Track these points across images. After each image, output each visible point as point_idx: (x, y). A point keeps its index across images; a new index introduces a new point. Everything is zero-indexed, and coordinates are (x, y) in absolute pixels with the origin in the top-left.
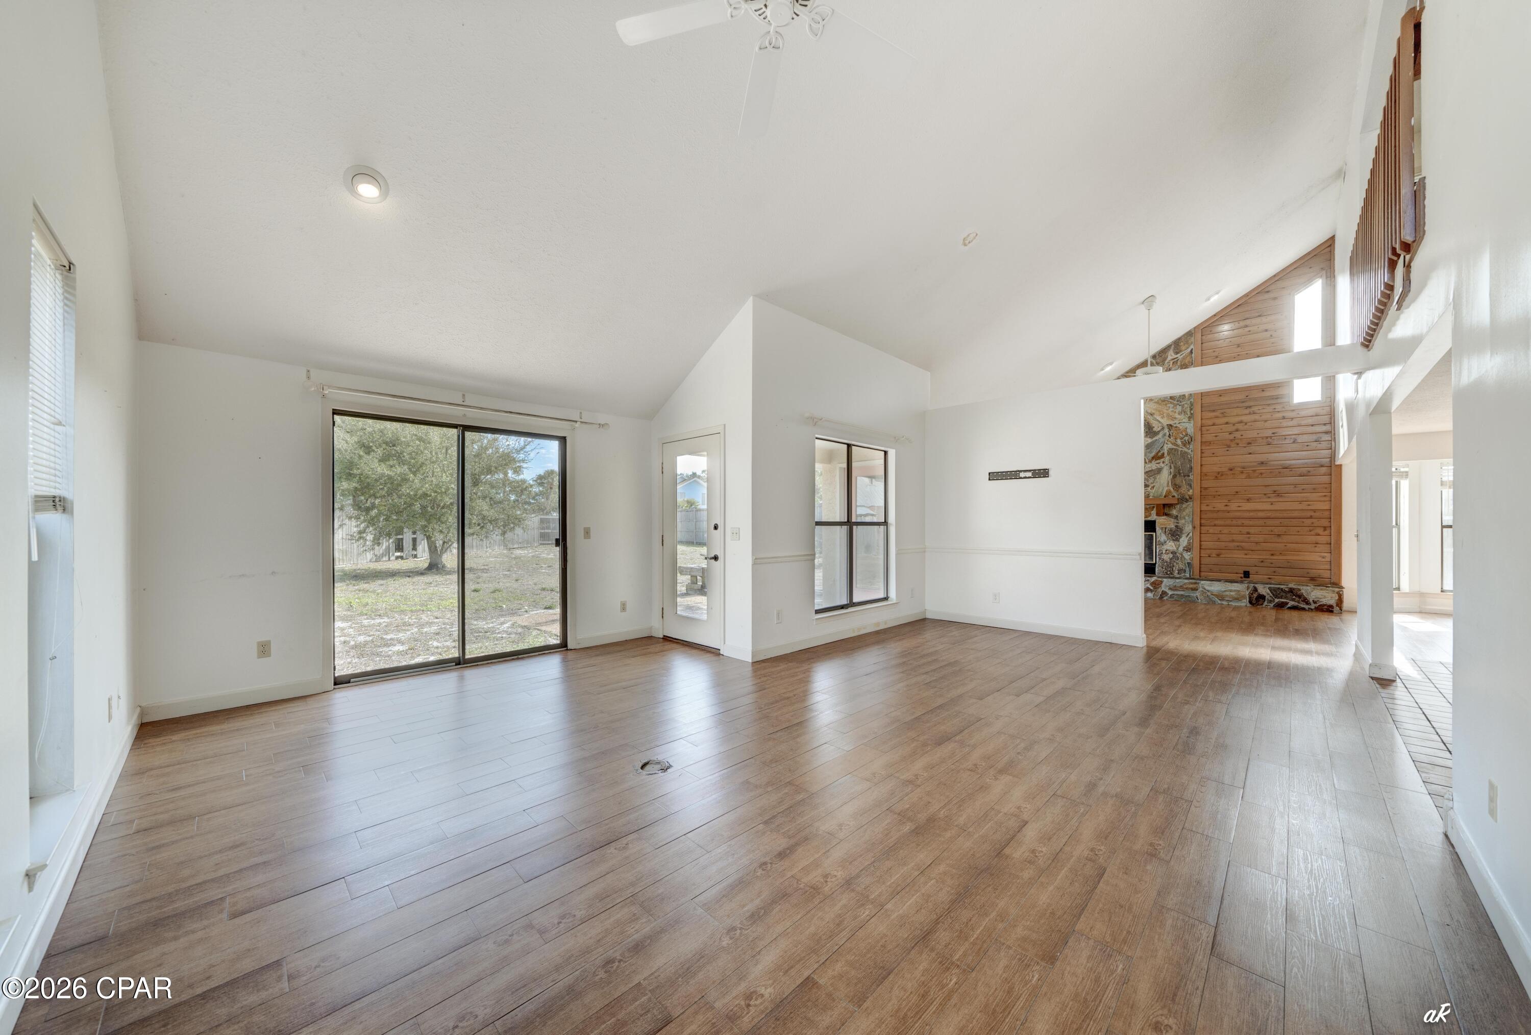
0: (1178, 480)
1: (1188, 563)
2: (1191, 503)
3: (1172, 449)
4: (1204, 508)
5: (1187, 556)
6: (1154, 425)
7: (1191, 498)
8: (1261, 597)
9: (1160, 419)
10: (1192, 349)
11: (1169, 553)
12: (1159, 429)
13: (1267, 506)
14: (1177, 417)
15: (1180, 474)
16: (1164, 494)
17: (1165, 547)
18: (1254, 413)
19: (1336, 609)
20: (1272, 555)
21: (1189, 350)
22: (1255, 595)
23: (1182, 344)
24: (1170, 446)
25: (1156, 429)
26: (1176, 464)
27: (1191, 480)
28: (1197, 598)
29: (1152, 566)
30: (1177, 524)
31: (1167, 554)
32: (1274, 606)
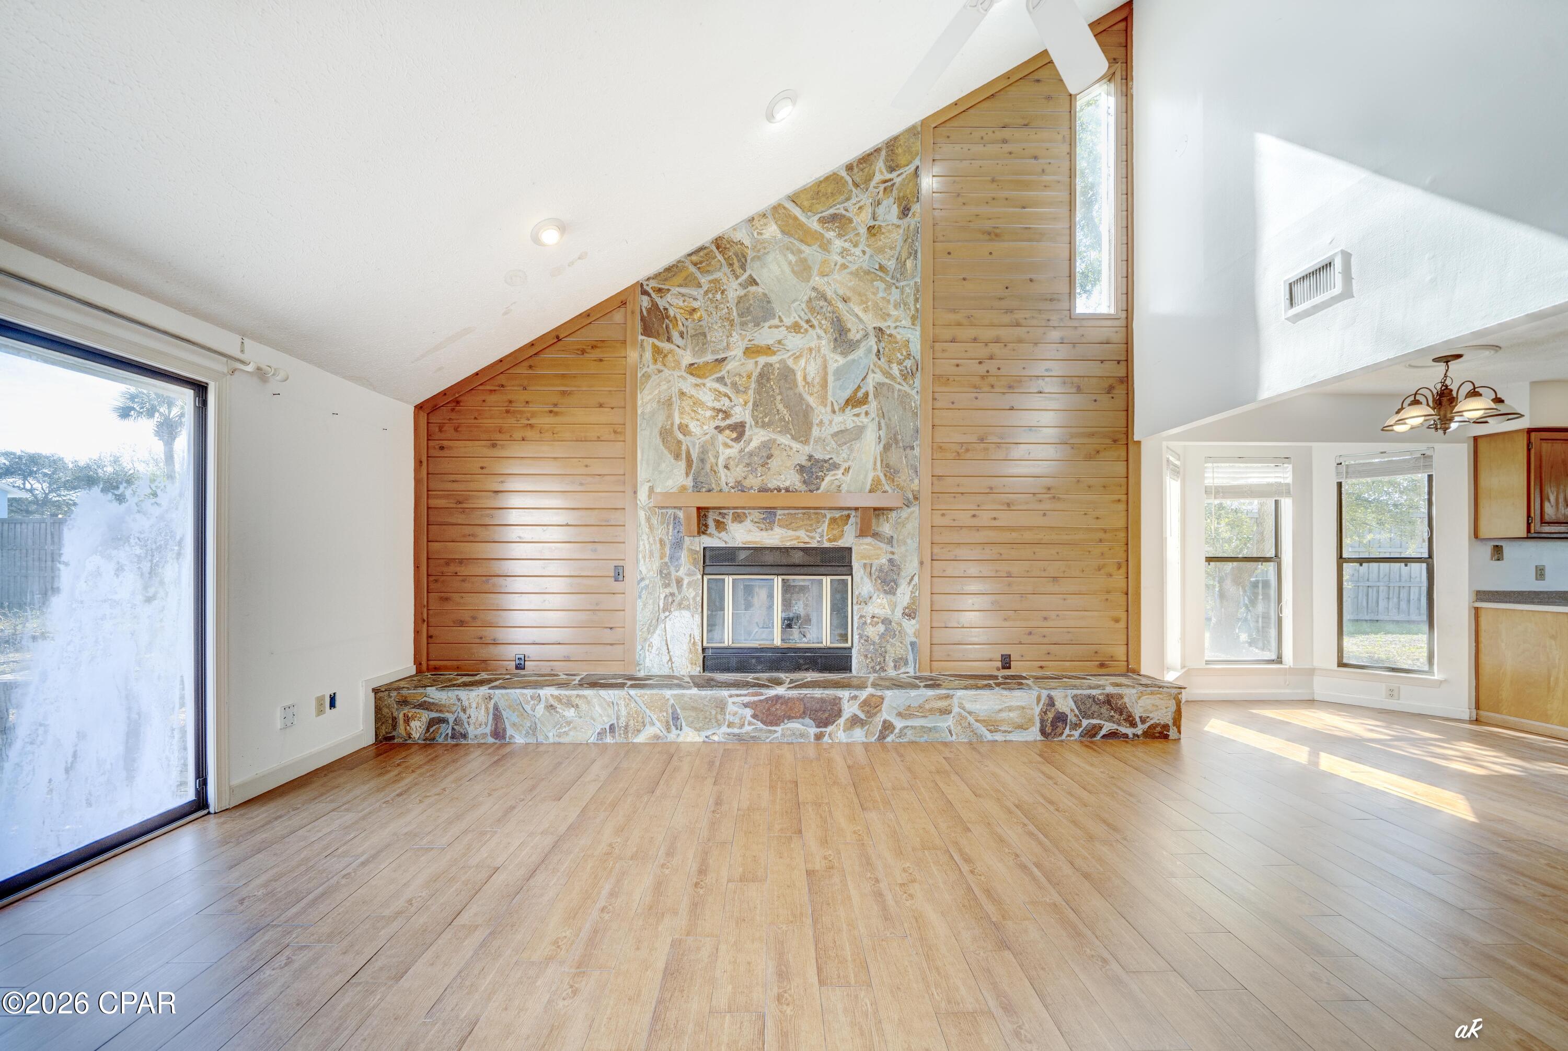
0: (895, 456)
1: (913, 644)
2: (916, 510)
3: (883, 384)
4: (939, 521)
5: (910, 626)
6: (849, 326)
7: (916, 498)
8: (1061, 718)
9: (861, 314)
10: (918, 168)
11: (879, 623)
12: (858, 336)
13: (1034, 520)
14: (892, 313)
15: (897, 442)
16: (868, 487)
17: (870, 609)
19: (1173, 732)
20: (1045, 618)
21: (912, 168)
22: (1050, 715)
23: (900, 150)
24: (879, 377)
25: (854, 335)
26: (890, 419)
27: (916, 457)
28: (950, 732)
29: (845, 653)
30: (891, 556)
31: (875, 625)
32: (1081, 735)
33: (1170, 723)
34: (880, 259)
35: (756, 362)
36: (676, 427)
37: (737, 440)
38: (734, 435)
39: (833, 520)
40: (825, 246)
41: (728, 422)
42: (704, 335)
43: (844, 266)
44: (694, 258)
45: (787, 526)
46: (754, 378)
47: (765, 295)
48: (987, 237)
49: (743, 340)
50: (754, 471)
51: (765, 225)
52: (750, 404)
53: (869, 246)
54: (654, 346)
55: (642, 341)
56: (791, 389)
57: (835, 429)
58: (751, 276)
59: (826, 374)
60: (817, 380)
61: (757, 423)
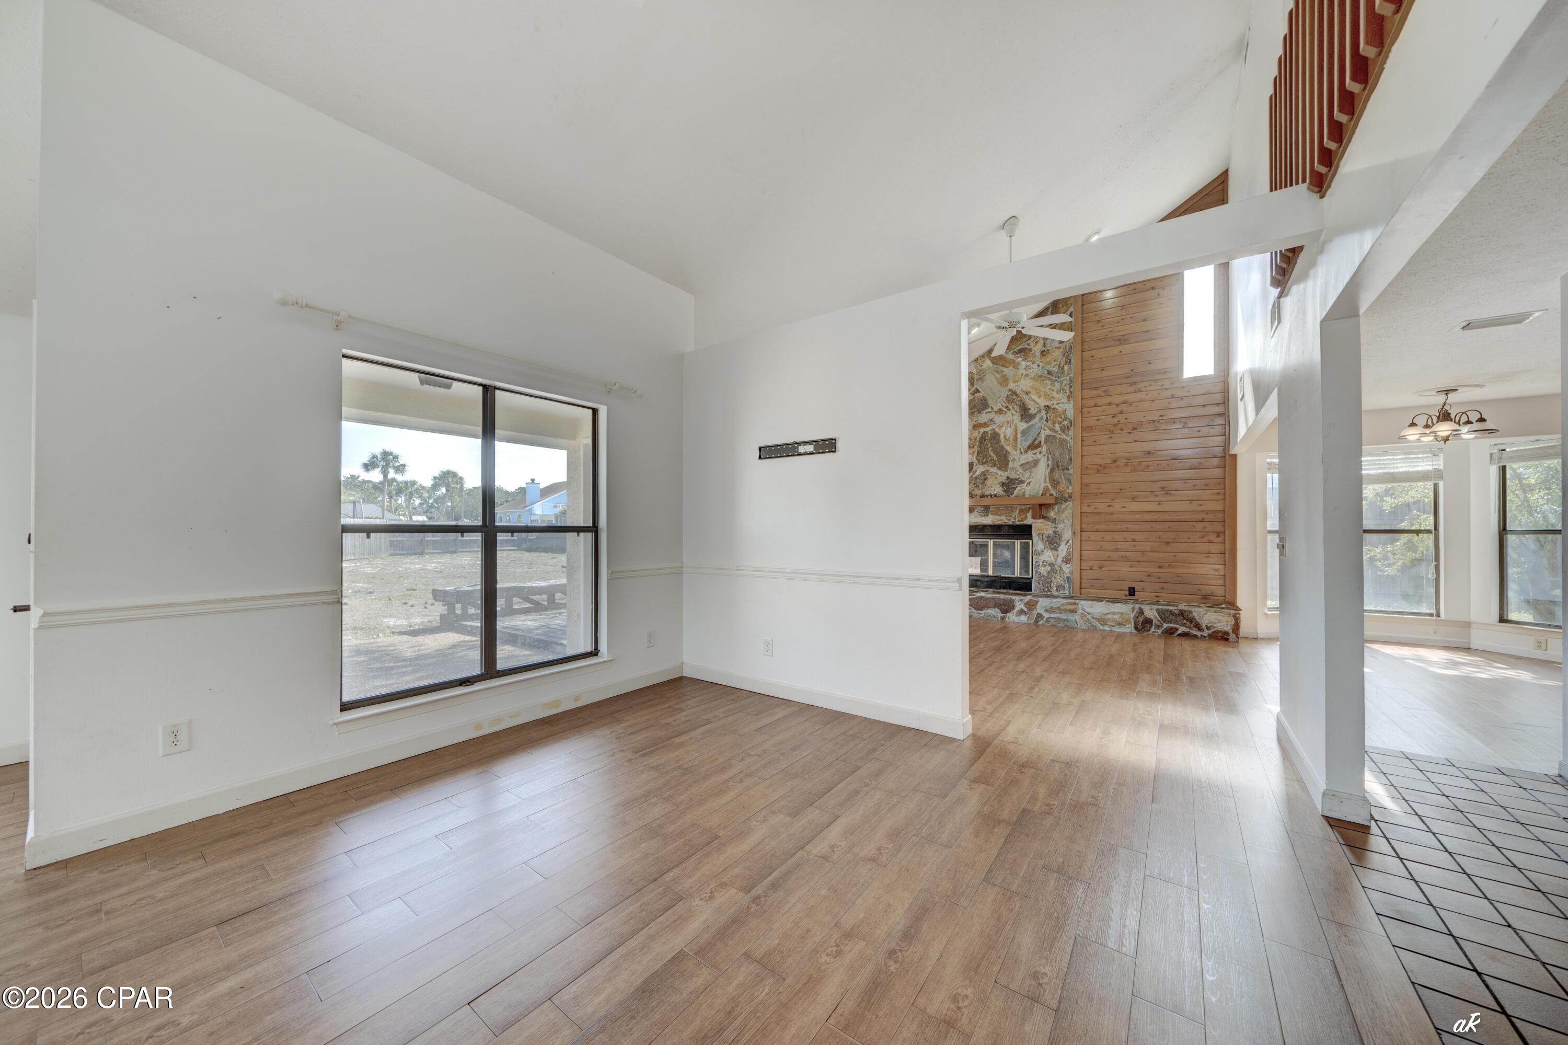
0: (1056, 475)
1: (1068, 578)
2: (1071, 503)
3: (1050, 436)
4: (1085, 509)
5: (1066, 568)
6: (1029, 407)
7: (1070, 497)
8: (1148, 622)
9: (1036, 399)
10: (1072, 312)
12: (1035, 412)
13: (1154, 507)
14: (1055, 396)
15: (1058, 466)
16: (1041, 492)
17: (1042, 558)
18: (1140, 391)
19: (1232, 637)
20: (1160, 567)
22: (1141, 619)
23: (1061, 305)
24: (1048, 432)
25: (1032, 411)
26: (1054, 455)
27: (1070, 474)
28: (1076, 622)
29: (1028, 581)
30: (1055, 529)
31: (1045, 566)
32: (1162, 632)
33: (1230, 632)
34: (1049, 367)
35: (979, 432)
39: (1021, 511)
40: (1016, 366)
43: (1027, 375)
45: (996, 514)
46: (978, 440)
47: (984, 397)
48: (1118, 343)
49: (972, 421)
50: (977, 487)
51: (984, 361)
52: (976, 454)
53: (1041, 362)
56: (997, 443)
57: (1023, 462)
58: (976, 388)
59: (1016, 434)
60: (1011, 437)
61: (979, 462)
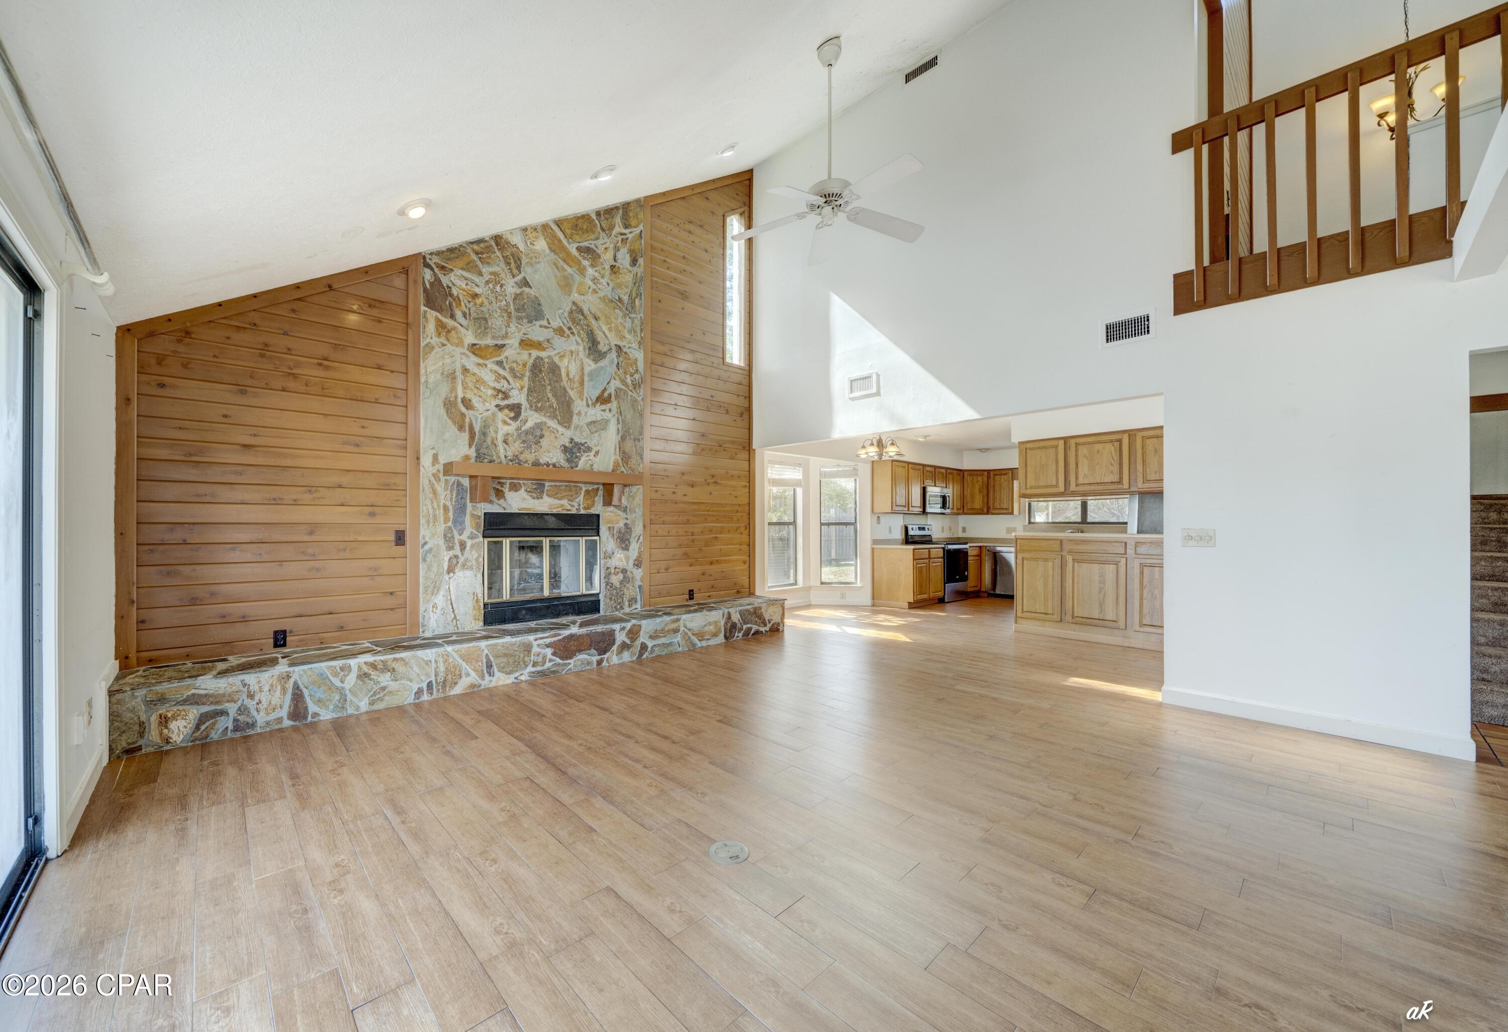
0: (627, 445)
1: (640, 587)
2: (641, 487)
3: (620, 389)
4: (654, 495)
5: (638, 574)
6: (599, 339)
8: (734, 626)
9: (607, 332)
10: (641, 231)
11: (618, 573)
12: (605, 349)
13: (706, 497)
14: (627, 336)
15: (628, 435)
16: (610, 467)
17: (613, 563)
21: (638, 230)
22: (729, 625)
23: (630, 214)
24: (618, 384)
25: (602, 347)
26: (625, 417)
27: (641, 447)
28: (679, 644)
29: (595, 598)
30: (626, 521)
31: (616, 574)
32: (743, 636)
33: (780, 622)
34: (619, 292)
35: (530, 354)
36: (459, 400)
37: (515, 418)
38: (512, 415)
39: (586, 491)
40: (582, 271)
41: (506, 402)
42: (486, 320)
44: (475, 247)
45: (553, 496)
46: (528, 367)
47: (536, 297)
48: (680, 296)
49: (519, 332)
50: (528, 447)
51: (537, 238)
52: (525, 390)
53: (611, 280)
54: (437, 319)
55: (425, 312)
56: (558, 382)
57: (589, 419)
58: (524, 278)
59: (583, 374)
60: (577, 378)
61: (531, 406)
